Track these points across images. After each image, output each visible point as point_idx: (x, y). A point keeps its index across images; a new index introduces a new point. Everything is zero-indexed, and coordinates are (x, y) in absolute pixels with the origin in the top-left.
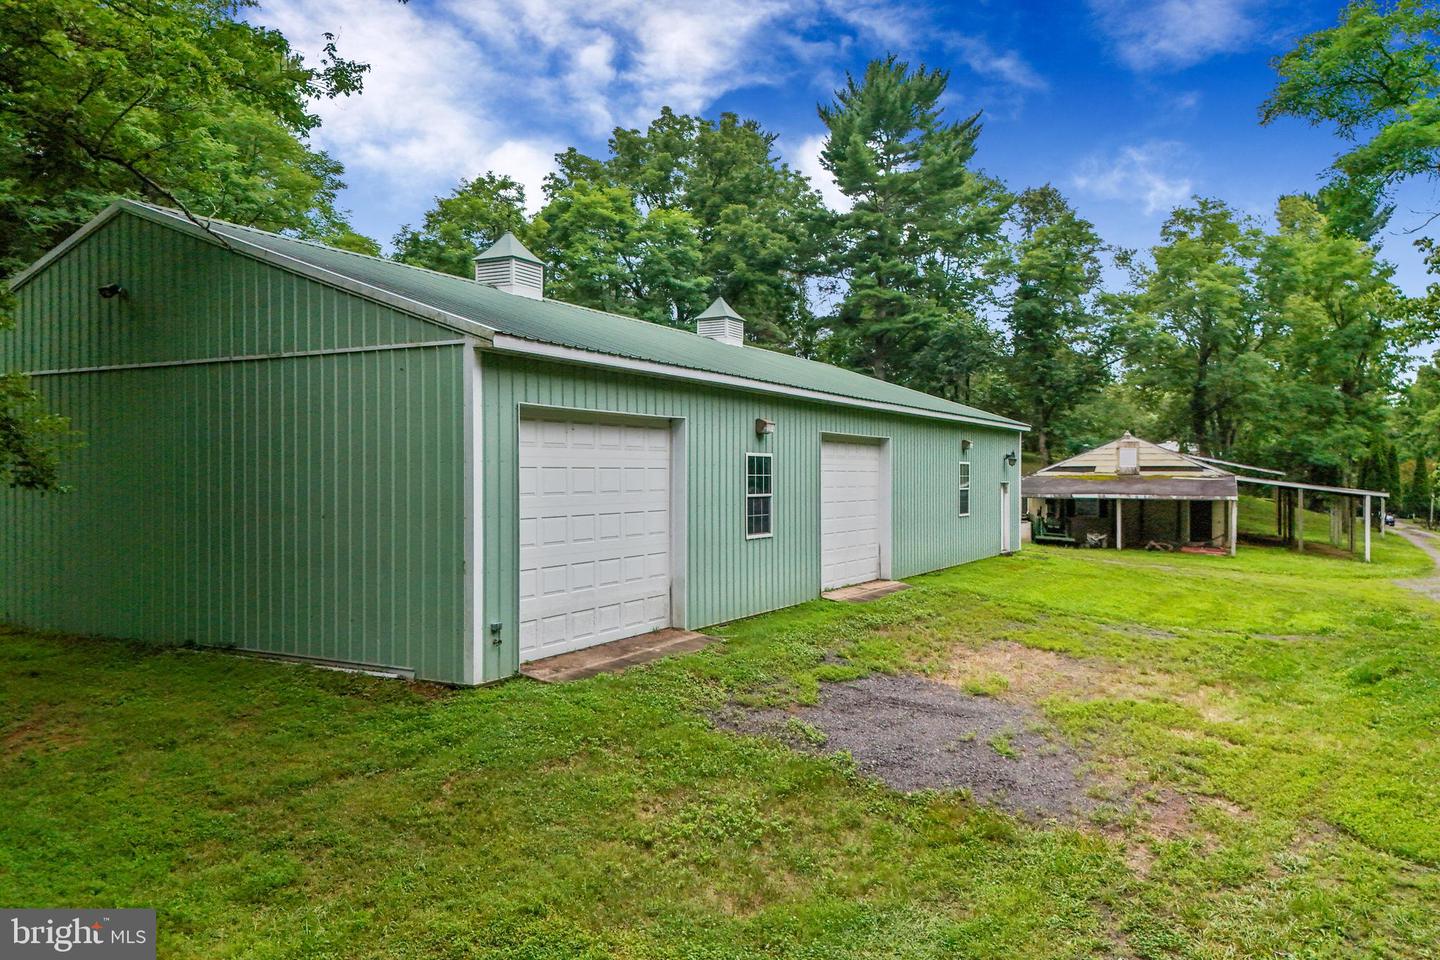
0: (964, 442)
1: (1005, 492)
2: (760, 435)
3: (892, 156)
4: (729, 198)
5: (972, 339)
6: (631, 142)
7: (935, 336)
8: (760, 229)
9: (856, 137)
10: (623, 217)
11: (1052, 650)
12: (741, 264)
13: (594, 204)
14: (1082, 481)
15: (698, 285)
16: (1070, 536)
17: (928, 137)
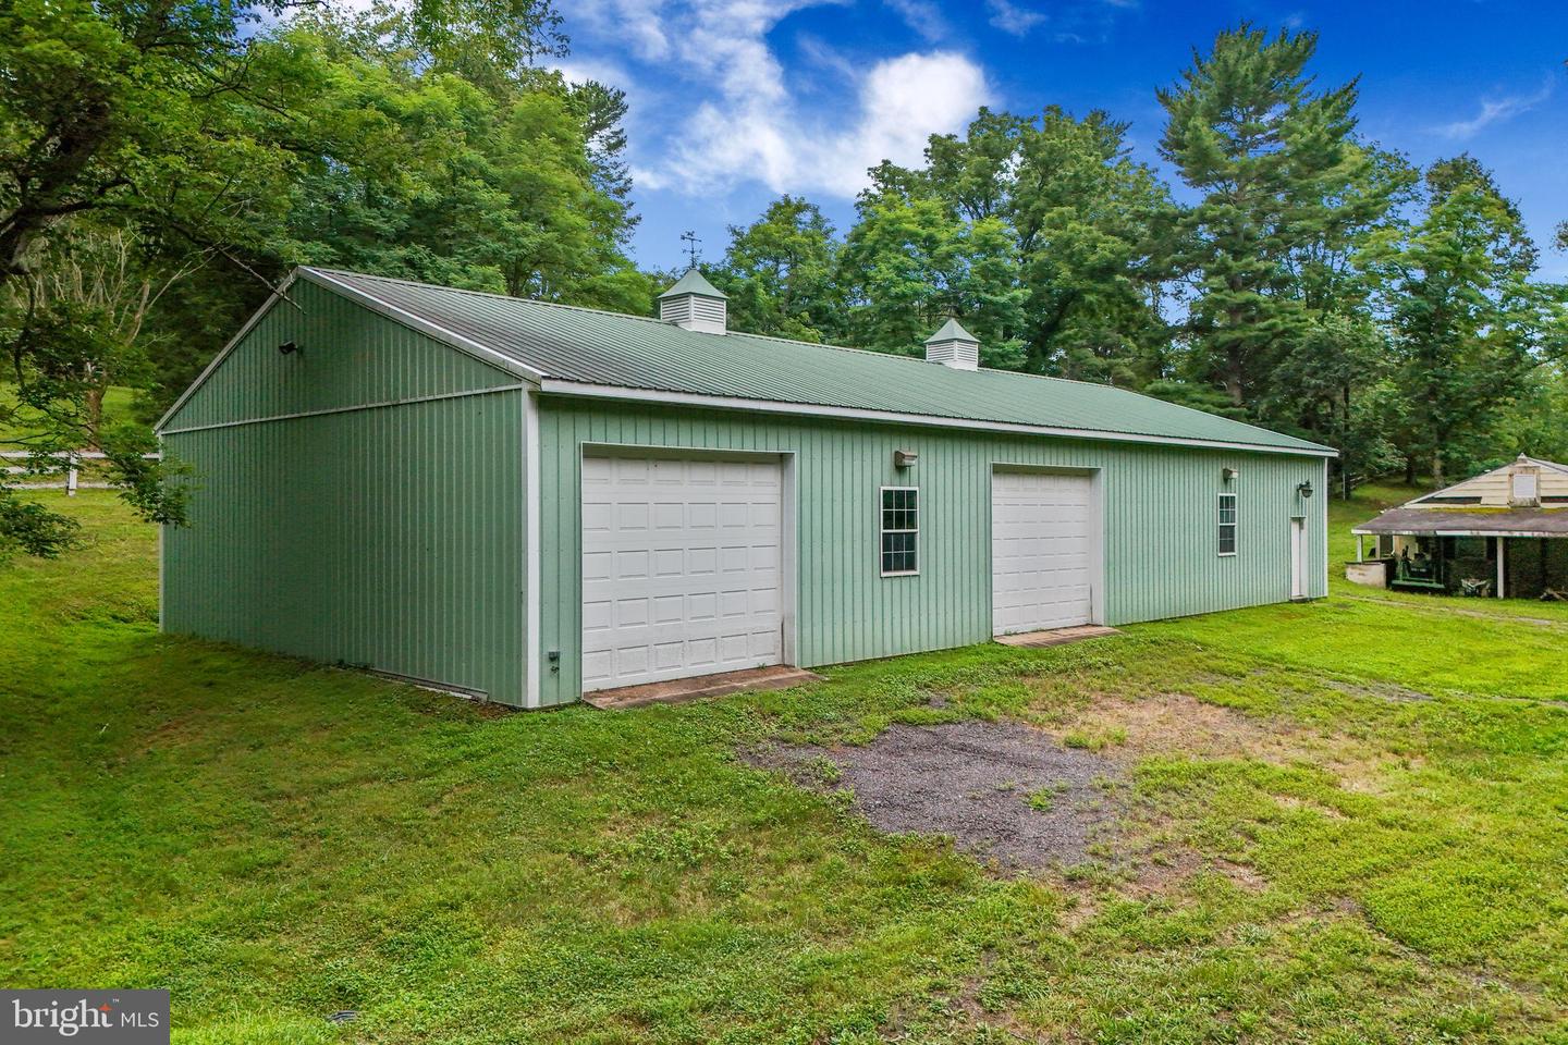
0: (1225, 470)
1: (1301, 527)
2: (900, 468)
3: (1248, 138)
4: (1056, 200)
5: (1345, 346)
6: (946, 149)
7: (1301, 344)
8: (1089, 232)
9: (1199, 121)
10: (932, 230)
11: (1226, 705)
12: (1066, 272)
13: (899, 219)
14: (1461, 514)
15: (1014, 299)
16: (1439, 582)
17: (1293, 112)
